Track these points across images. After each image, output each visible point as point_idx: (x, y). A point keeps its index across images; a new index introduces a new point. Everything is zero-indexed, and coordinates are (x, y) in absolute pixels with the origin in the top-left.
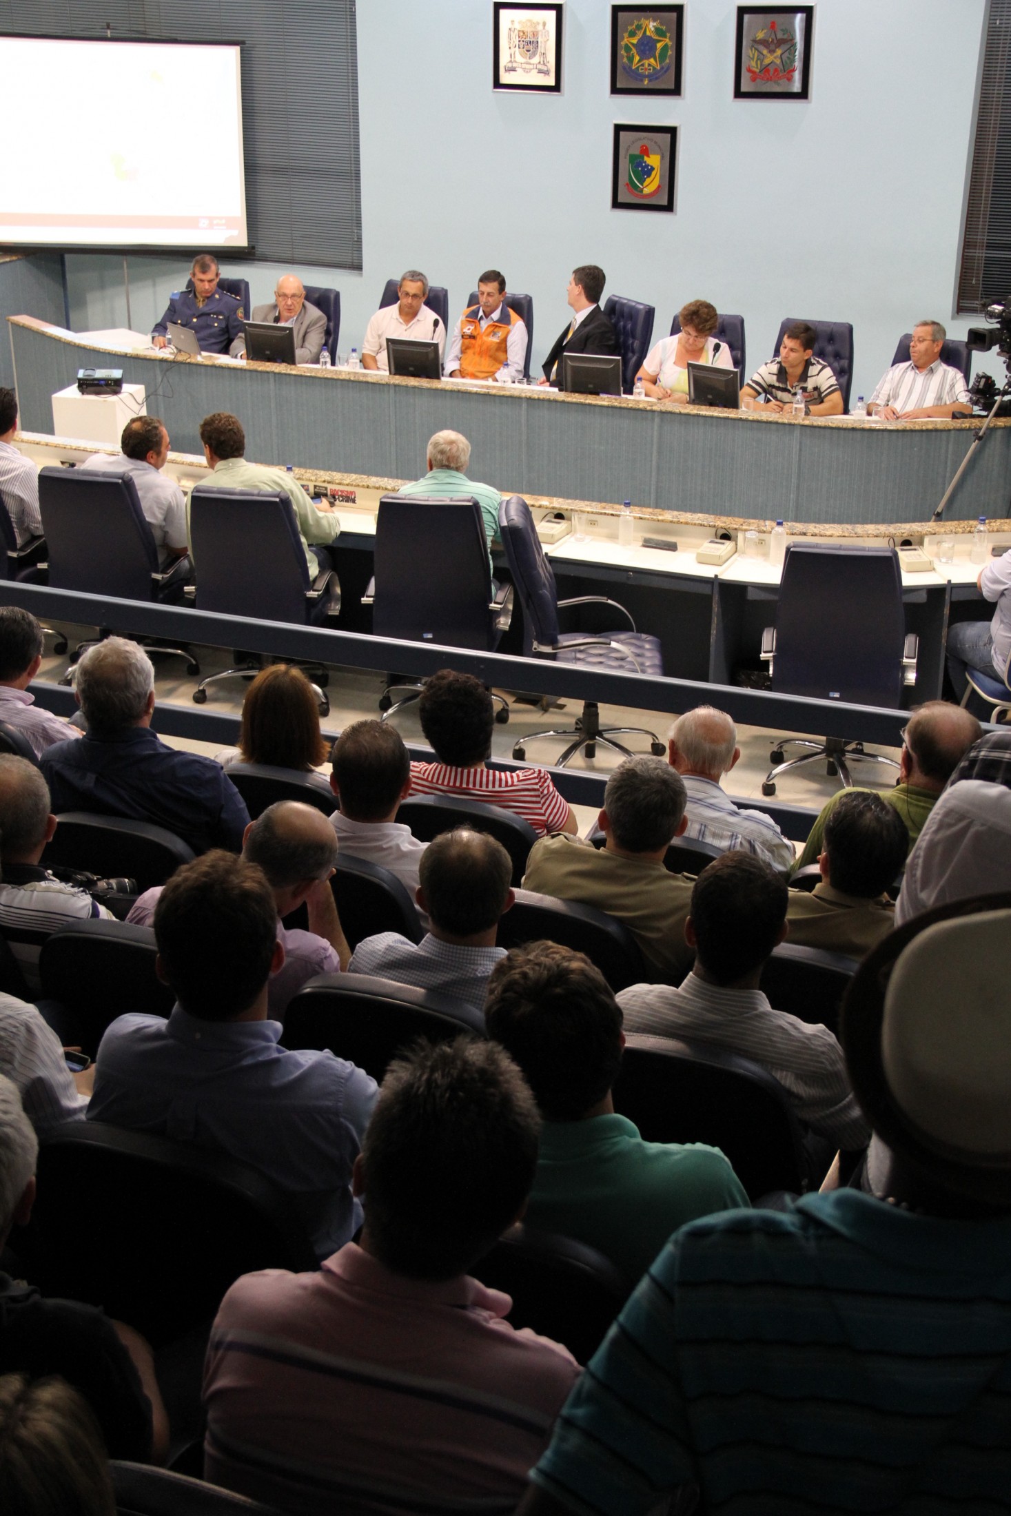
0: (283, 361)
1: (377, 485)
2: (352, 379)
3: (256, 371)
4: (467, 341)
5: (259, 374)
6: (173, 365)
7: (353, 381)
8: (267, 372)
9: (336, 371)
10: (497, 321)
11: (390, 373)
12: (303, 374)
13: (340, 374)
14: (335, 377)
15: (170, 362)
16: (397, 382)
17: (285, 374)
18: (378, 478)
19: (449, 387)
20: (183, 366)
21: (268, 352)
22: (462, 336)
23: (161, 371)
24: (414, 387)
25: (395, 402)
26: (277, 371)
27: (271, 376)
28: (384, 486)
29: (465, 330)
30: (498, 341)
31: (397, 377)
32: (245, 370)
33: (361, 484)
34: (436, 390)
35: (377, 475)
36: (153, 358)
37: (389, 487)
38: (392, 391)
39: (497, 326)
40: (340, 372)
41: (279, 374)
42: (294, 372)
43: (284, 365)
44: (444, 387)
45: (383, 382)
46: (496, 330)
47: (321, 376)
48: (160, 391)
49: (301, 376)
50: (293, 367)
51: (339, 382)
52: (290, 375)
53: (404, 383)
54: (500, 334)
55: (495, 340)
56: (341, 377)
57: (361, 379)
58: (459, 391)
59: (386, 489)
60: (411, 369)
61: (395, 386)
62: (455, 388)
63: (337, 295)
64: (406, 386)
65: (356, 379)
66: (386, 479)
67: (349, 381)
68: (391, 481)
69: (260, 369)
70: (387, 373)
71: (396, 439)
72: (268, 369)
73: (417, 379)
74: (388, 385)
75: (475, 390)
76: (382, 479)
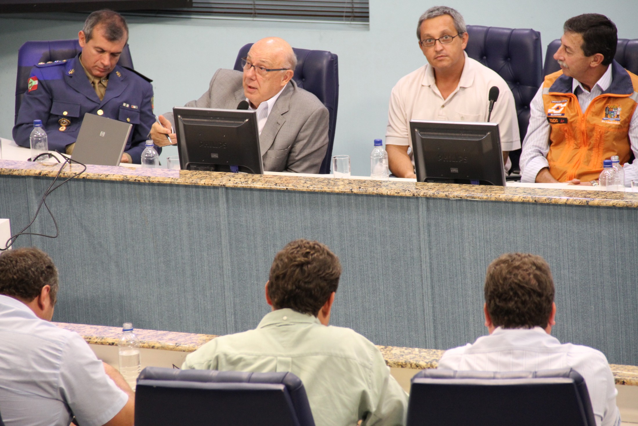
0: (241, 169)
1: (402, 360)
2: (355, 191)
3: (197, 186)
4: (556, 127)
5: (201, 191)
6: (58, 183)
7: (356, 195)
8: (215, 187)
9: (329, 179)
10: (609, 90)
11: (419, 180)
12: (274, 187)
13: (335, 184)
14: (326, 189)
15: (53, 178)
16: (430, 193)
17: (244, 189)
18: (404, 349)
19: (517, 198)
20: (73, 184)
21: (215, 156)
22: (548, 119)
23: (38, 195)
24: (460, 200)
25: (429, 225)
26: (230, 184)
27: (221, 191)
28: (413, 362)
29: (550, 111)
30: (618, 123)
31: (431, 184)
32: (178, 186)
34: (497, 202)
35: (400, 344)
36: (23, 173)
37: (422, 363)
38: (423, 208)
39: (610, 98)
40: (336, 180)
41: (234, 189)
42: (258, 185)
43: (241, 174)
44: (510, 196)
45: (408, 194)
46: (609, 105)
47: (305, 189)
48: (36, 228)
49: (271, 190)
50: (257, 176)
51: (333, 198)
52: (251, 189)
53: (442, 194)
54: (620, 110)
55: (613, 122)
56: (336, 190)
57: (371, 190)
58: (536, 203)
59: (417, 366)
60: (454, 170)
61: (428, 199)
62: (529, 198)
63: (333, 61)
64: (447, 199)
65: (362, 191)
66: (417, 349)
67: (351, 194)
68: (424, 352)
69: (202, 182)
70: (415, 180)
71: (432, 287)
72: (216, 183)
73: (465, 186)
74: (416, 198)
75: (564, 199)
76: (410, 350)
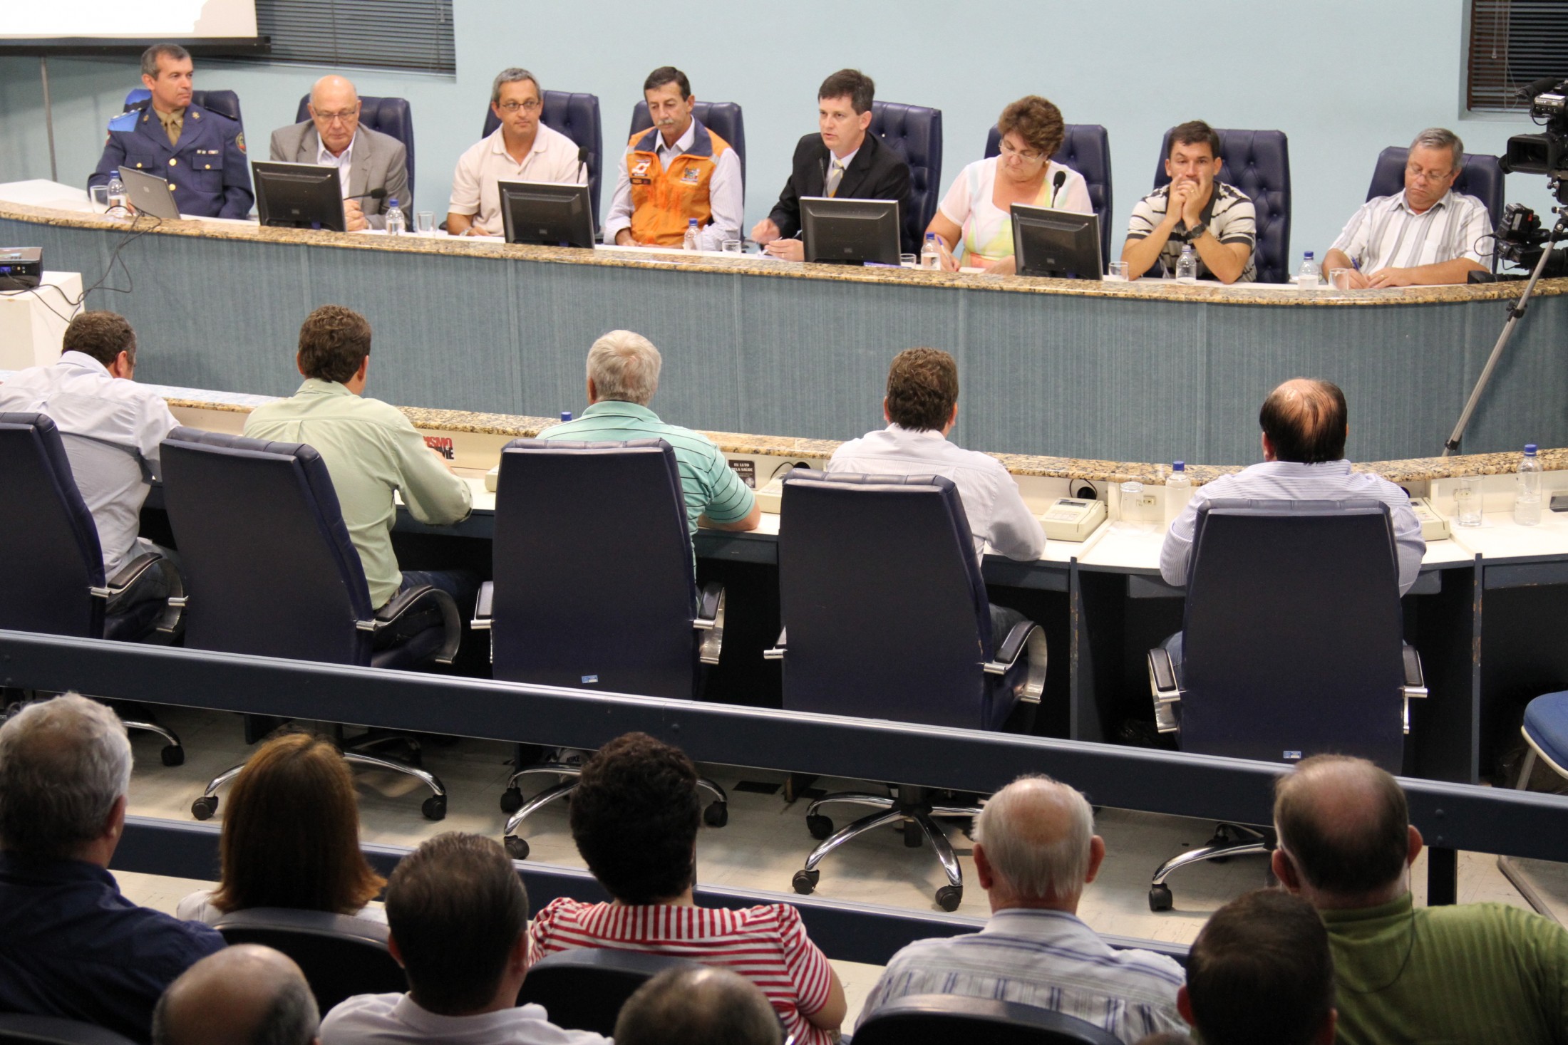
0: (323, 226)
1: (489, 426)
2: (442, 251)
3: (277, 244)
4: (639, 188)
5: (281, 249)
6: (131, 236)
7: (443, 255)
8: (296, 245)
9: (415, 239)
10: (689, 151)
11: (507, 241)
12: (358, 246)
13: (421, 244)
14: (413, 249)
15: (125, 232)
16: (519, 254)
17: (327, 247)
18: (490, 415)
19: (607, 261)
20: (147, 238)
21: (296, 212)
22: (631, 180)
23: (111, 248)
24: (549, 262)
25: (517, 287)
26: (312, 242)
27: (302, 249)
28: (500, 428)
29: (634, 171)
30: (695, 184)
31: (519, 246)
32: (257, 242)
33: (460, 426)
34: (587, 265)
35: (488, 410)
36: (95, 226)
37: (509, 429)
38: (511, 270)
39: (690, 159)
40: (422, 241)
41: (317, 247)
42: (342, 243)
43: (324, 232)
44: (599, 260)
45: (495, 255)
46: (689, 166)
47: (390, 248)
48: (109, 282)
49: (355, 249)
50: (340, 234)
51: (419, 258)
52: (334, 248)
53: (531, 256)
54: (698, 172)
55: (690, 183)
56: (422, 250)
57: (458, 251)
58: (625, 267)
59: (504, 432)
60: (543, 232)
61: (516, 260)
62: (618, 261)
63: (406, 108)
64: (536, 262)
65: (449, 251)
66: (504, 416)
67: (437, 255)
68: (511, 418)
69: (283, 239)
70: (503, 240)
71: (521, 351)
72: (297, 240)
73: (554, 248)
74: (504, 259)
75: (652, 263)
76: (497, 416)
